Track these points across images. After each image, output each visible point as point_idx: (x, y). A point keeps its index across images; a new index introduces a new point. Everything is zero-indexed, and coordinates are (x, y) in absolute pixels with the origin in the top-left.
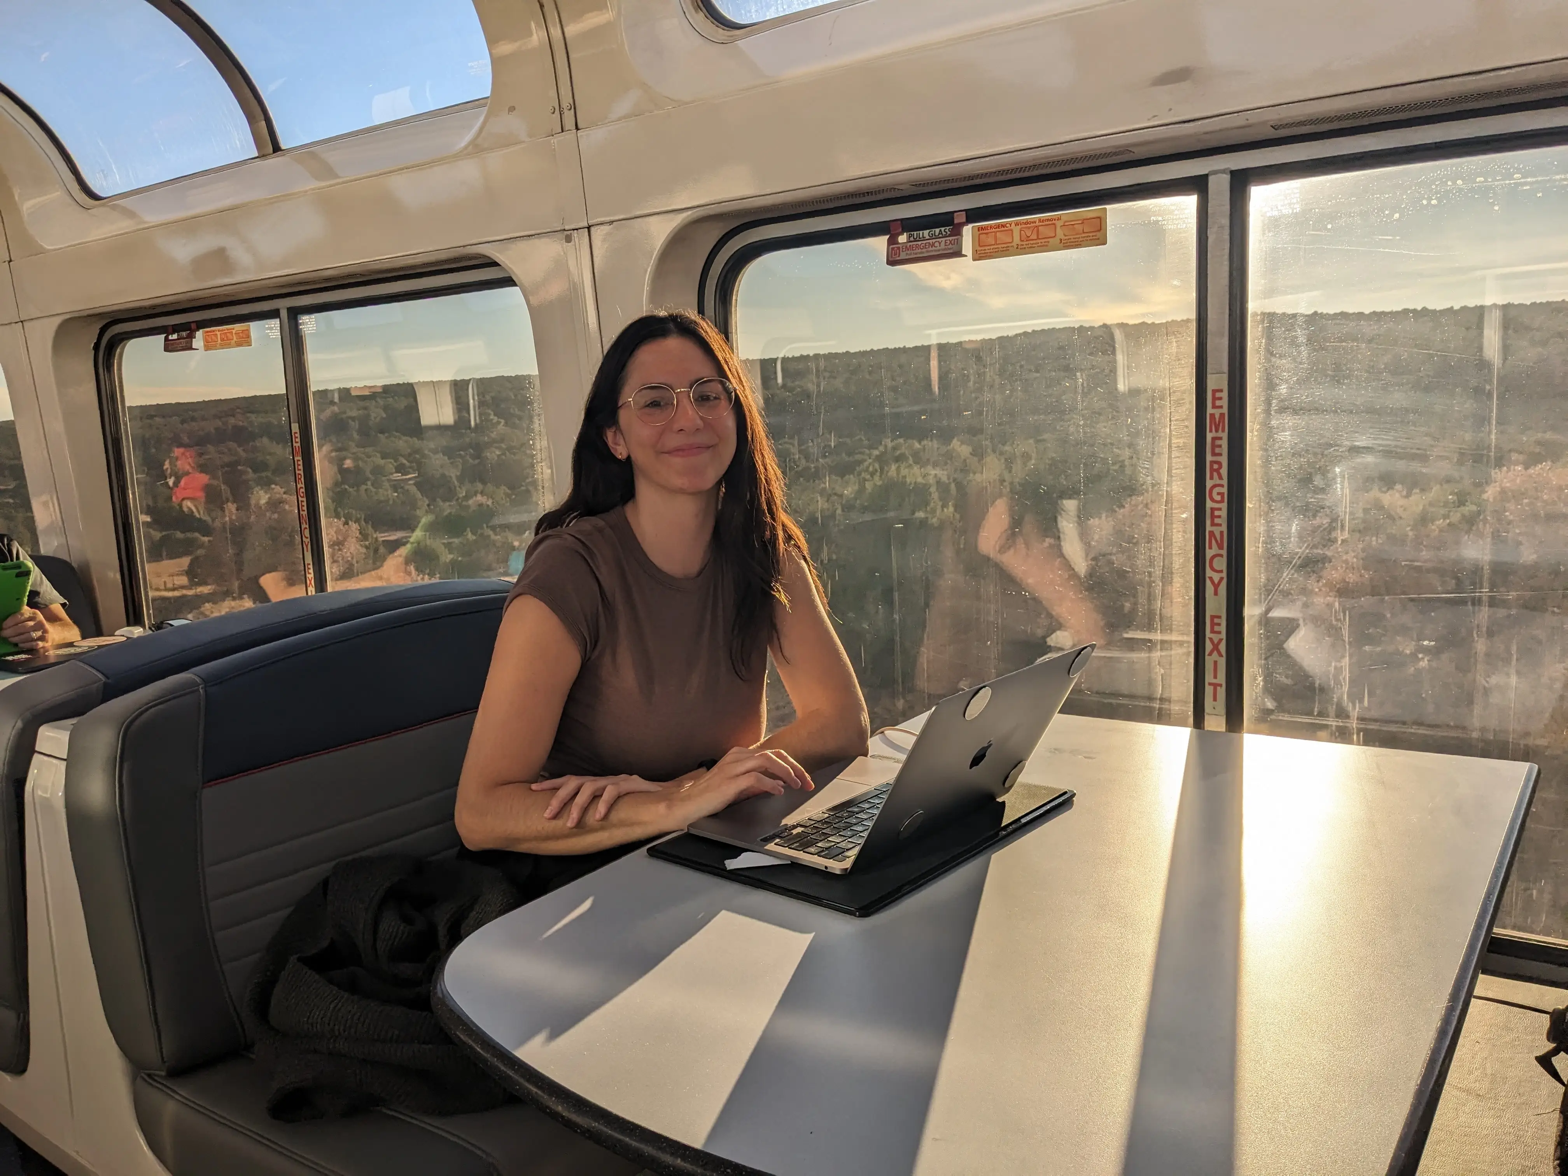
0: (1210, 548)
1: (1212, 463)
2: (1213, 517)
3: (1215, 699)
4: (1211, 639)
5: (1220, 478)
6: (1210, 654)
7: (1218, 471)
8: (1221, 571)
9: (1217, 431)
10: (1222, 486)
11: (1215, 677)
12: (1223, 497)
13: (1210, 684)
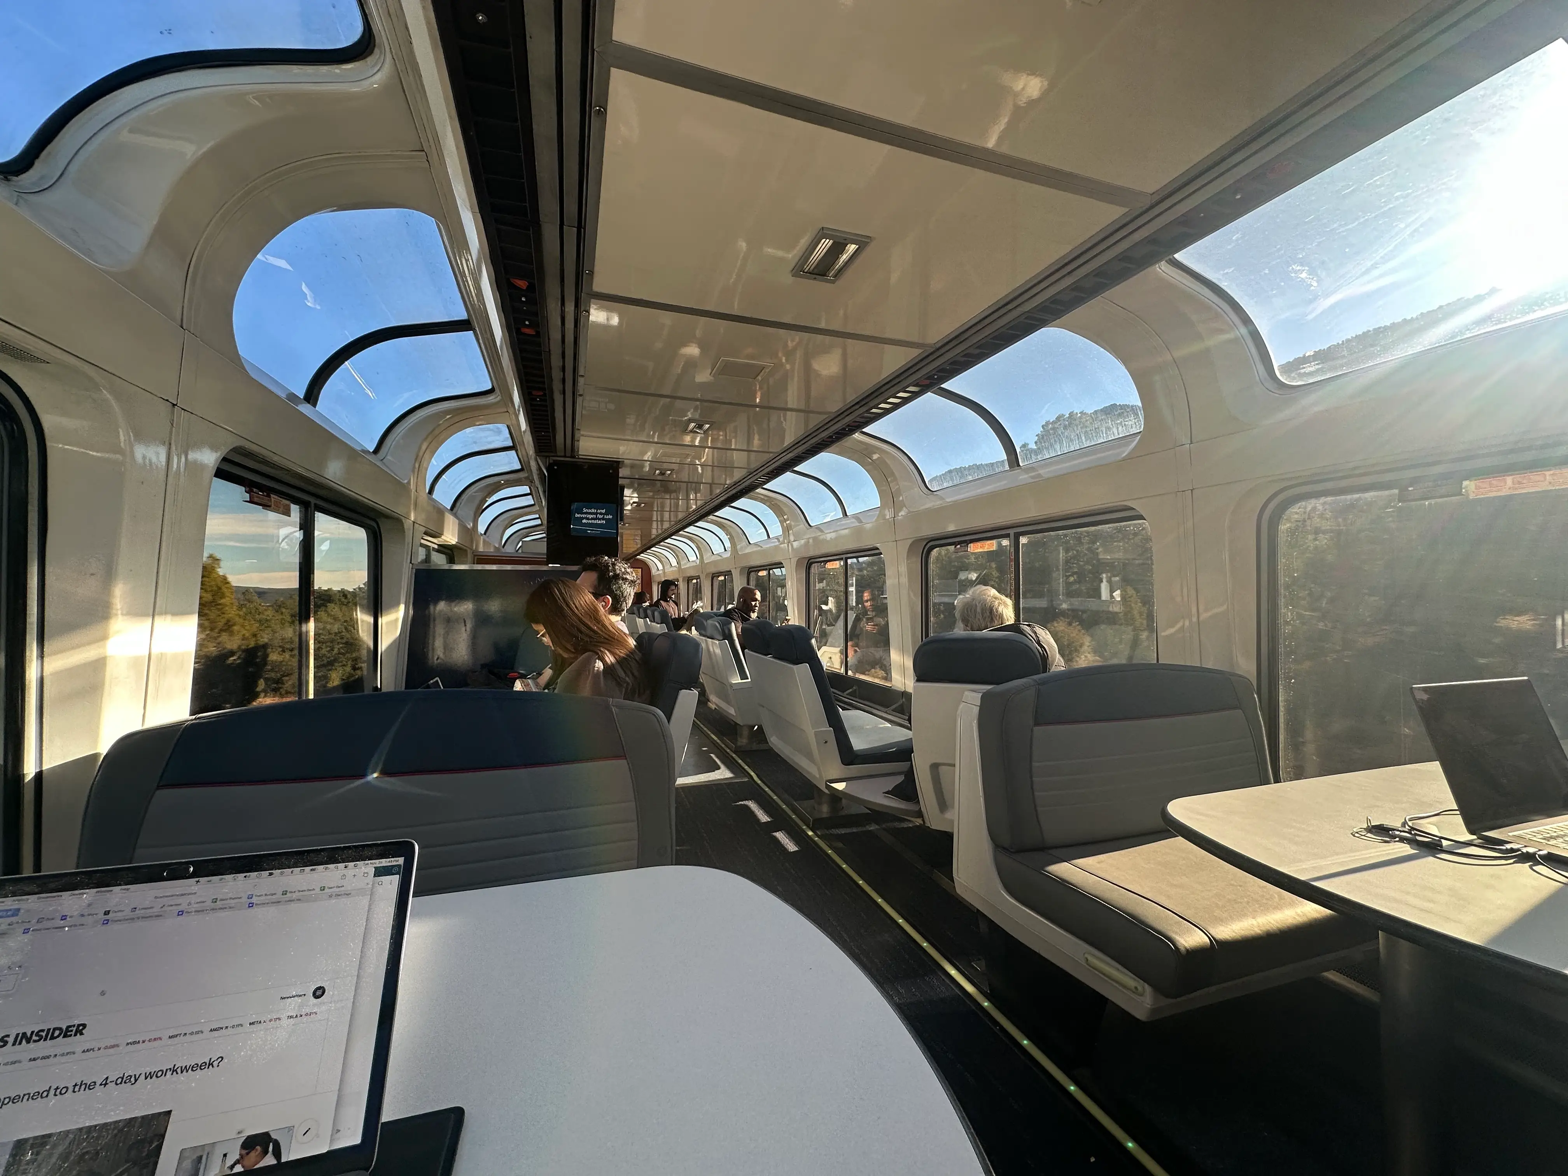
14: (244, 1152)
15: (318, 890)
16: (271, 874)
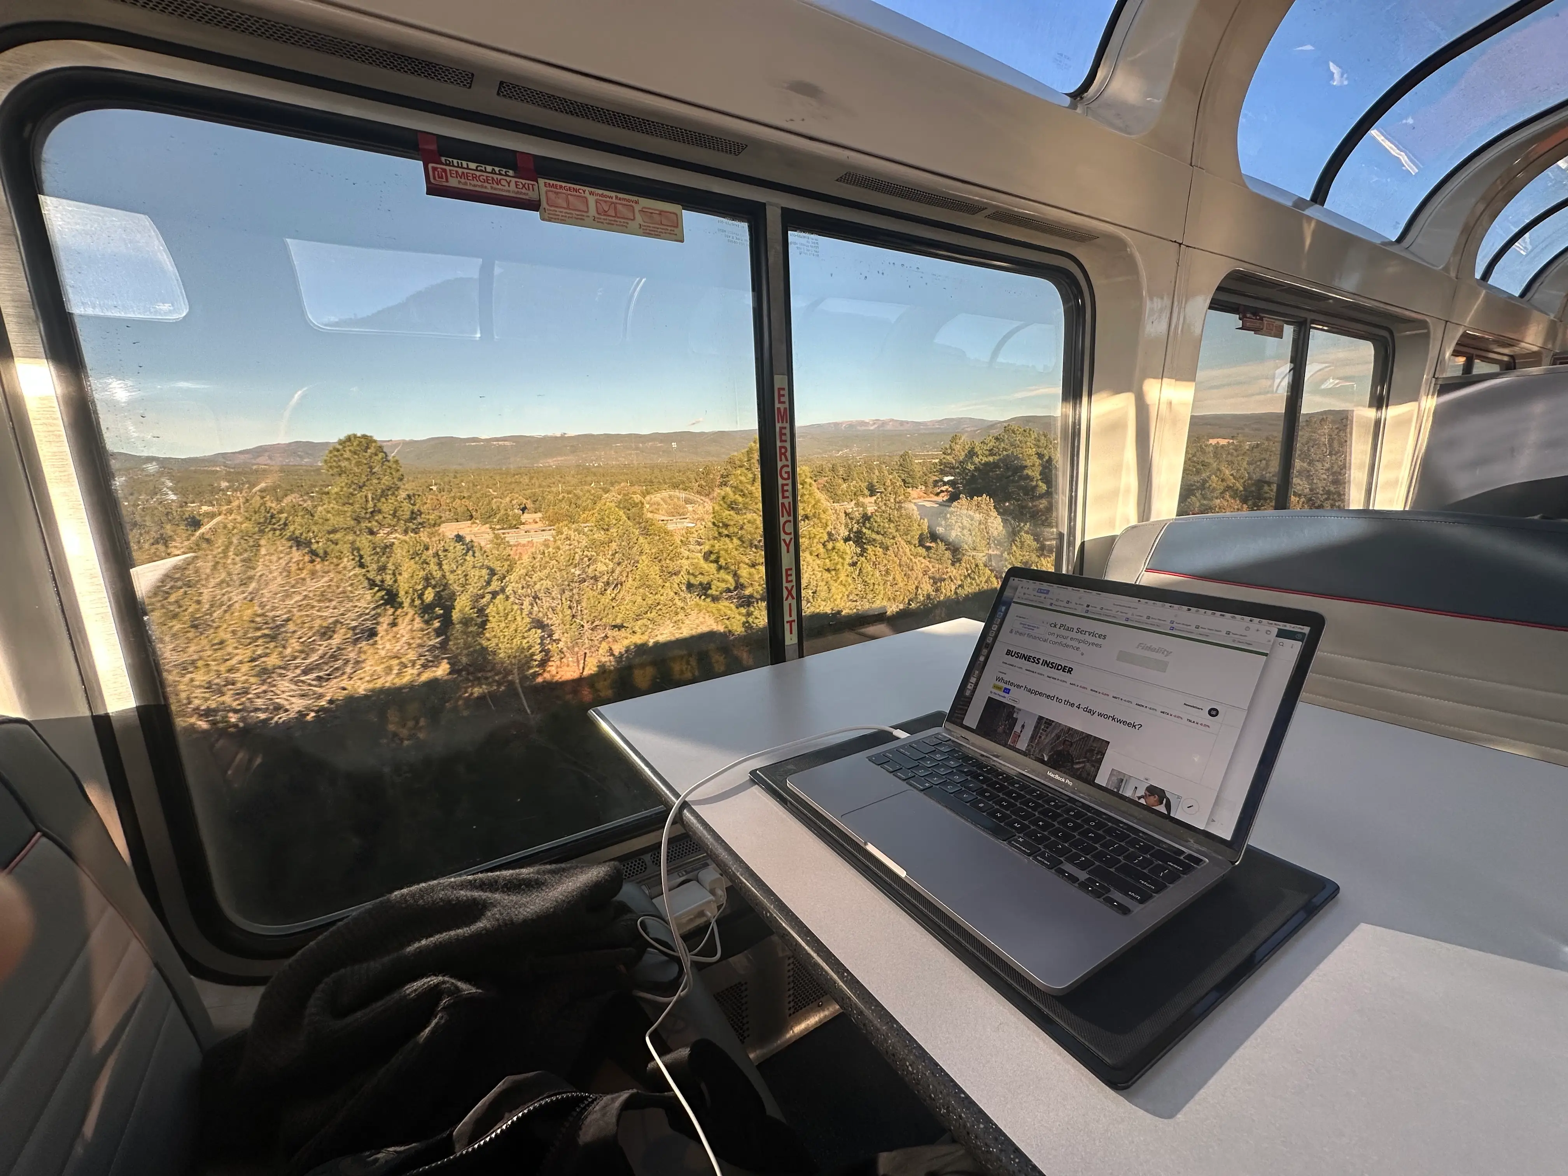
0: (783, 516)
1: (781, 448)
2: (783, 491)
3: (791, 633)
4: (787, 588)
5: (787, 460)
6: (787, 599)
7: (785, 454)
8: (790, 534)
9: (782, 422)
10: (787, 466)
11: (791, 616)
12: (789, 475)
13: (787, 622)
14: (1148, 793)
15: (1224, 633)
16: (1189, 610)
